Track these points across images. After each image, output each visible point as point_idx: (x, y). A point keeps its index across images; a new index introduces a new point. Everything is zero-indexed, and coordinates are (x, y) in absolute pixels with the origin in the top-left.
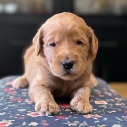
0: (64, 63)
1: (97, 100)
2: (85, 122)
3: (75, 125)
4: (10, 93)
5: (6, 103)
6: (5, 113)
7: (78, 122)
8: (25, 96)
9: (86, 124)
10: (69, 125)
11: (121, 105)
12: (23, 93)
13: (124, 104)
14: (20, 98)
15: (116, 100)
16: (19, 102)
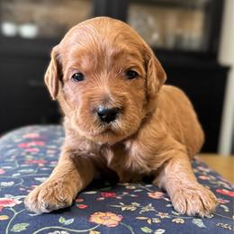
2: (150, 205)
3: (133, 209)
4: (27, 150)
5: (18, 166)
6: (12, 183)
7: (138, 205)
8: (51, 156)
9: (153, 209)
10: (123, 209)
11: (208, 178)
12: (49, 152)
13: (213, 178)
14: (42, 159)
16: (41, 165)
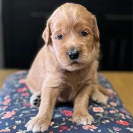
0: (70, 53)
1: (95, 106)
5: (20, 108)
15: (112, 106)
